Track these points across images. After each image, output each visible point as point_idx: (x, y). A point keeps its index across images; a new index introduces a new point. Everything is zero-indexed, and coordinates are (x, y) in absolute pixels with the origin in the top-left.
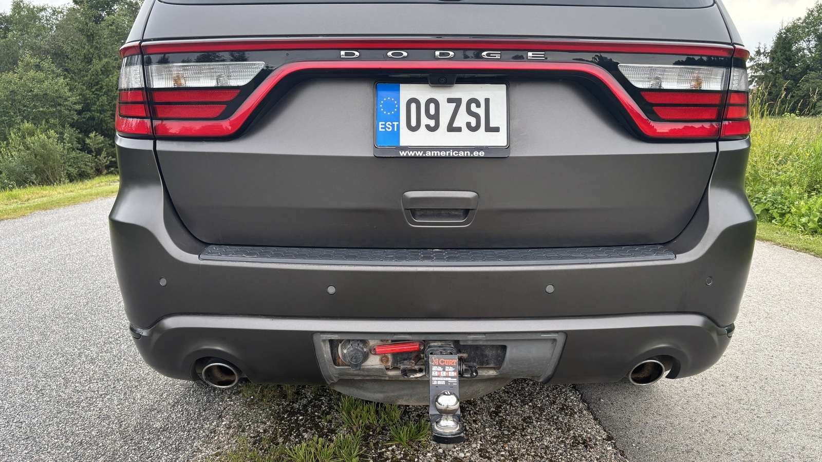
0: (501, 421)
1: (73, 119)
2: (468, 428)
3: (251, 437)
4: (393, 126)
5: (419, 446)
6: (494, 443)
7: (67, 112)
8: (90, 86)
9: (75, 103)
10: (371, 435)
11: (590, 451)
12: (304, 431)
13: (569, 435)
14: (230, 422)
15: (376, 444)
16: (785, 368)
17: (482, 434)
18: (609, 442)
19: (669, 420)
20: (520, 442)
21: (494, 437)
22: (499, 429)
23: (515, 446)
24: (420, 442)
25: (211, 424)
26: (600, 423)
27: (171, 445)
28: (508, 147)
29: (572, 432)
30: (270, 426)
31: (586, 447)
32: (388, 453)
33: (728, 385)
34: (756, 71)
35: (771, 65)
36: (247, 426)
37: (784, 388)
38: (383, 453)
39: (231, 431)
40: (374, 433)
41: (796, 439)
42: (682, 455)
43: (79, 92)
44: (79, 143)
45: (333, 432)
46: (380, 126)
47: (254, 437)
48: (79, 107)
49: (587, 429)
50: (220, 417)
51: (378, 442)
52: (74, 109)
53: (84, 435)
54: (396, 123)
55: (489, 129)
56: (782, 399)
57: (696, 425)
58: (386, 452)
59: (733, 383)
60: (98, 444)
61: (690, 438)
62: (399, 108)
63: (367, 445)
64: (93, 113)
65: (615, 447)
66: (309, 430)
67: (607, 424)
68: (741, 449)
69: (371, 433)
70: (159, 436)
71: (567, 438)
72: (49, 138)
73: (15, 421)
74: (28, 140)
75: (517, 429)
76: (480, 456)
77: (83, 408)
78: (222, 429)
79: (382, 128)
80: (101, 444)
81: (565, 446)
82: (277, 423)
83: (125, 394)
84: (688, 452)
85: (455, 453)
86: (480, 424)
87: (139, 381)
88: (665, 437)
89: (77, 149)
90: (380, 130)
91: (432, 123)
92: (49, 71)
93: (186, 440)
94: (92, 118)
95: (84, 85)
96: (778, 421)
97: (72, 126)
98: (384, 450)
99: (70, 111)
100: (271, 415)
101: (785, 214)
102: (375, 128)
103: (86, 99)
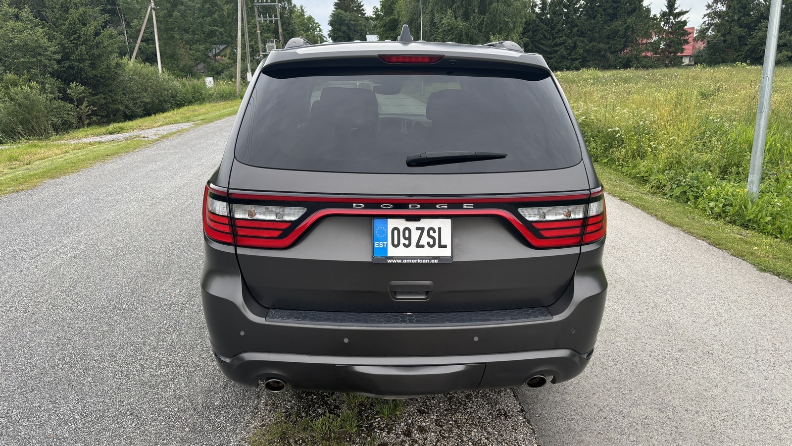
0: (451, 398)
1: (53, 68)
2: (428, 404)
3: (283, 412)
4: (383, 244)
5: (395, 418)
6: (445, 415)
7: (47, 62)
8: (68, 35)
9: (54, 53)
10: (363, 410)
11: (508, 421)
12: (318, 407)
13: (496, 409)
14: (266, 400)
15: (367, 417)
16: (652, 354)
17: (438, 408)
18: (522, 414)
19: (563, 397)
20: (463, 414)
21: (446, 410)
22: (449, 404)
23: (459, 417)
24: (396, 415)
25: (253, 402)
26: (517, 400)
27: (230, 418)
28: (452, 257)
29: (498, 406)
30: (294, 404)
31: (506, 417)
32: (376, 423)
33: (609, 368)
34: (713, 19)
35: (726, 13)
36: (279, 404)
37: (647, 371)
38: (372, 423)
39: (269, 408)
40: (365, 408)
41: (644, 411)
42: (566, 422)
43: (58, 41)
44: (59, 92)
45: (337, 407)
46: (376, 244)
47: (285, 412)
48: (58, 57)
49: (508, 404)
50: (259, 397)
51: (368, 415)
52: (54, 59)
53: (170, 411)
54: (385, 243)
55: (440, 246)
56: (642, 380)
57: (580, 400)
58: (374, 422)
59: (613, 367)
60: (181, 418)
61: (574, 410)
62: (387, 234)
63: (361, 418)
64: (72, 62)
65: (525, 418)
66: (321, 407)
67: (522, 400)
68: (605, 418)
69: (364, 409)
70: (220, 412)
71: (494, 411)
72: (31, 88)
73: (117, 401)
74: (12, 90)
75: (461, 404)
76: (436, 424)
77: (162, 389)
78: (261, 406)
79: (377, 246)
80: (183, 418)
81: (492, 417)
82: (299, 401)
83: (188, 378)
84: (571, 420)
85: (420, 423)
86: (436, 400)
87: (194, 367)
88: (558, 410)
89: (59, 98)
90: (376, 247)
91: (407, 242)
92: (27, 20)
93: (239, 414)
94: (72, 67)
95: (62, 34)
96: (635, 397)
97: (52, 75)
98: (372, 421)
99: (50, 60)
100: (294, 394)
101: (699, 196)
102: (373, 246)
103: (65, 48)
